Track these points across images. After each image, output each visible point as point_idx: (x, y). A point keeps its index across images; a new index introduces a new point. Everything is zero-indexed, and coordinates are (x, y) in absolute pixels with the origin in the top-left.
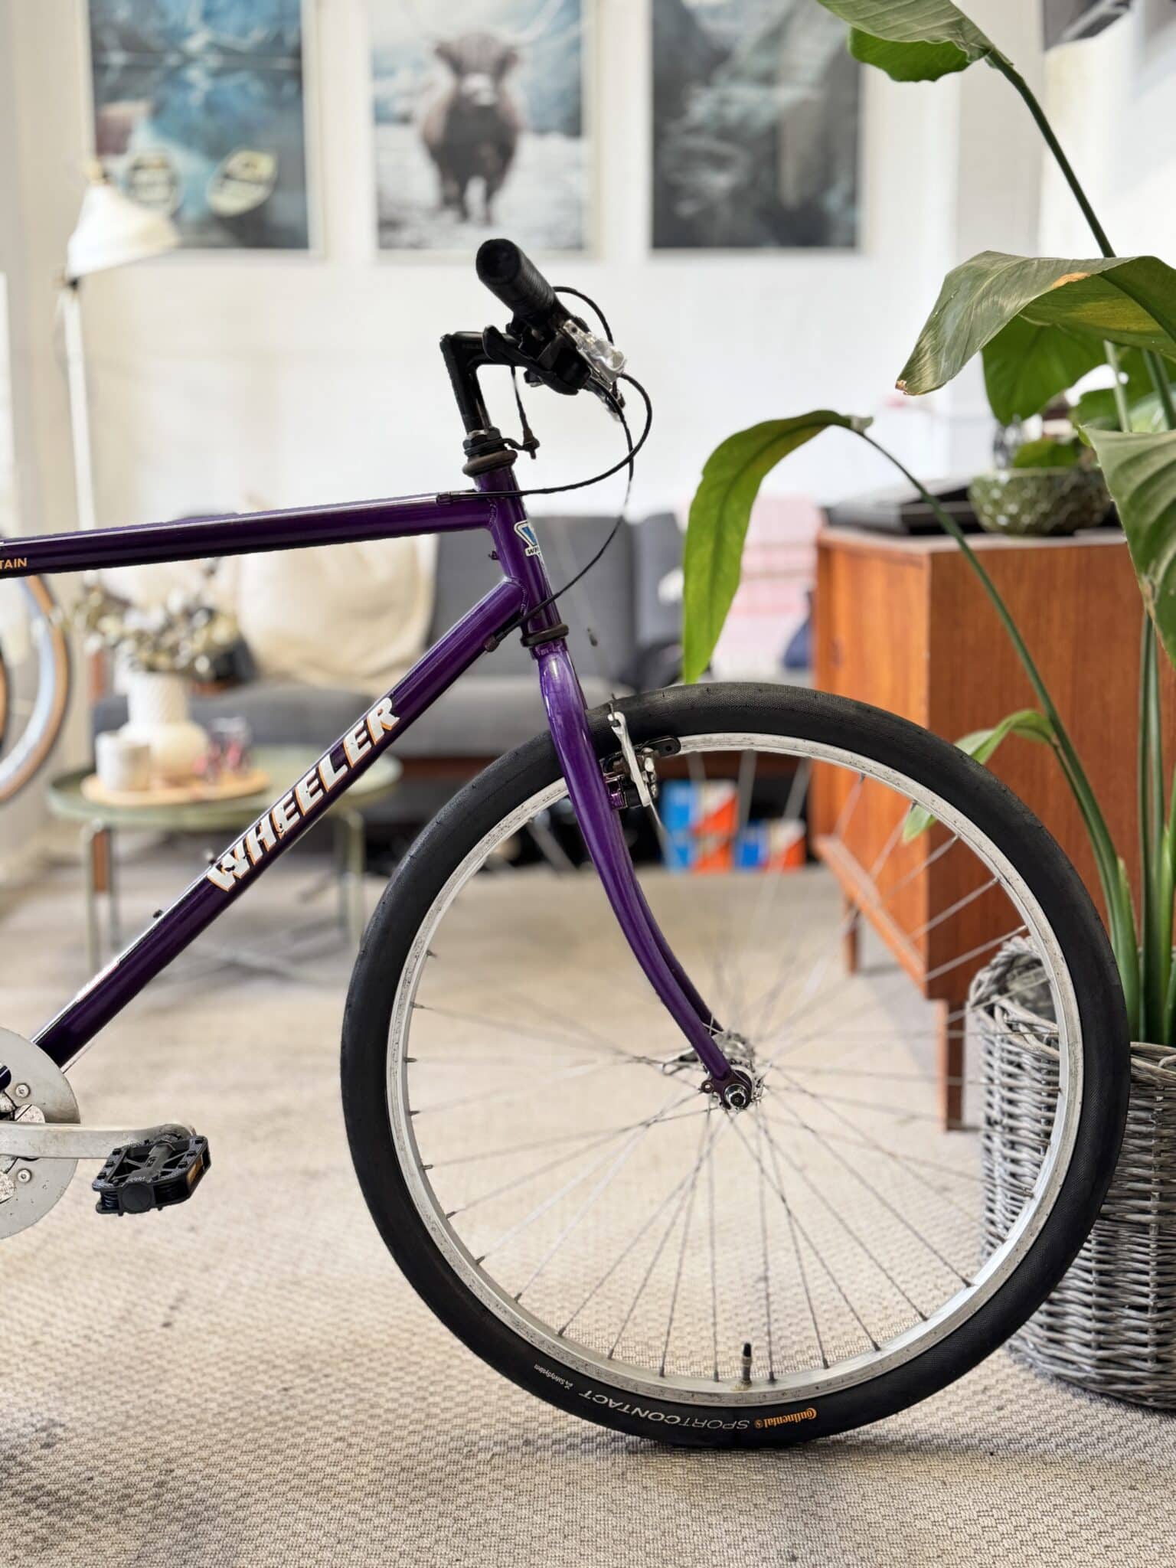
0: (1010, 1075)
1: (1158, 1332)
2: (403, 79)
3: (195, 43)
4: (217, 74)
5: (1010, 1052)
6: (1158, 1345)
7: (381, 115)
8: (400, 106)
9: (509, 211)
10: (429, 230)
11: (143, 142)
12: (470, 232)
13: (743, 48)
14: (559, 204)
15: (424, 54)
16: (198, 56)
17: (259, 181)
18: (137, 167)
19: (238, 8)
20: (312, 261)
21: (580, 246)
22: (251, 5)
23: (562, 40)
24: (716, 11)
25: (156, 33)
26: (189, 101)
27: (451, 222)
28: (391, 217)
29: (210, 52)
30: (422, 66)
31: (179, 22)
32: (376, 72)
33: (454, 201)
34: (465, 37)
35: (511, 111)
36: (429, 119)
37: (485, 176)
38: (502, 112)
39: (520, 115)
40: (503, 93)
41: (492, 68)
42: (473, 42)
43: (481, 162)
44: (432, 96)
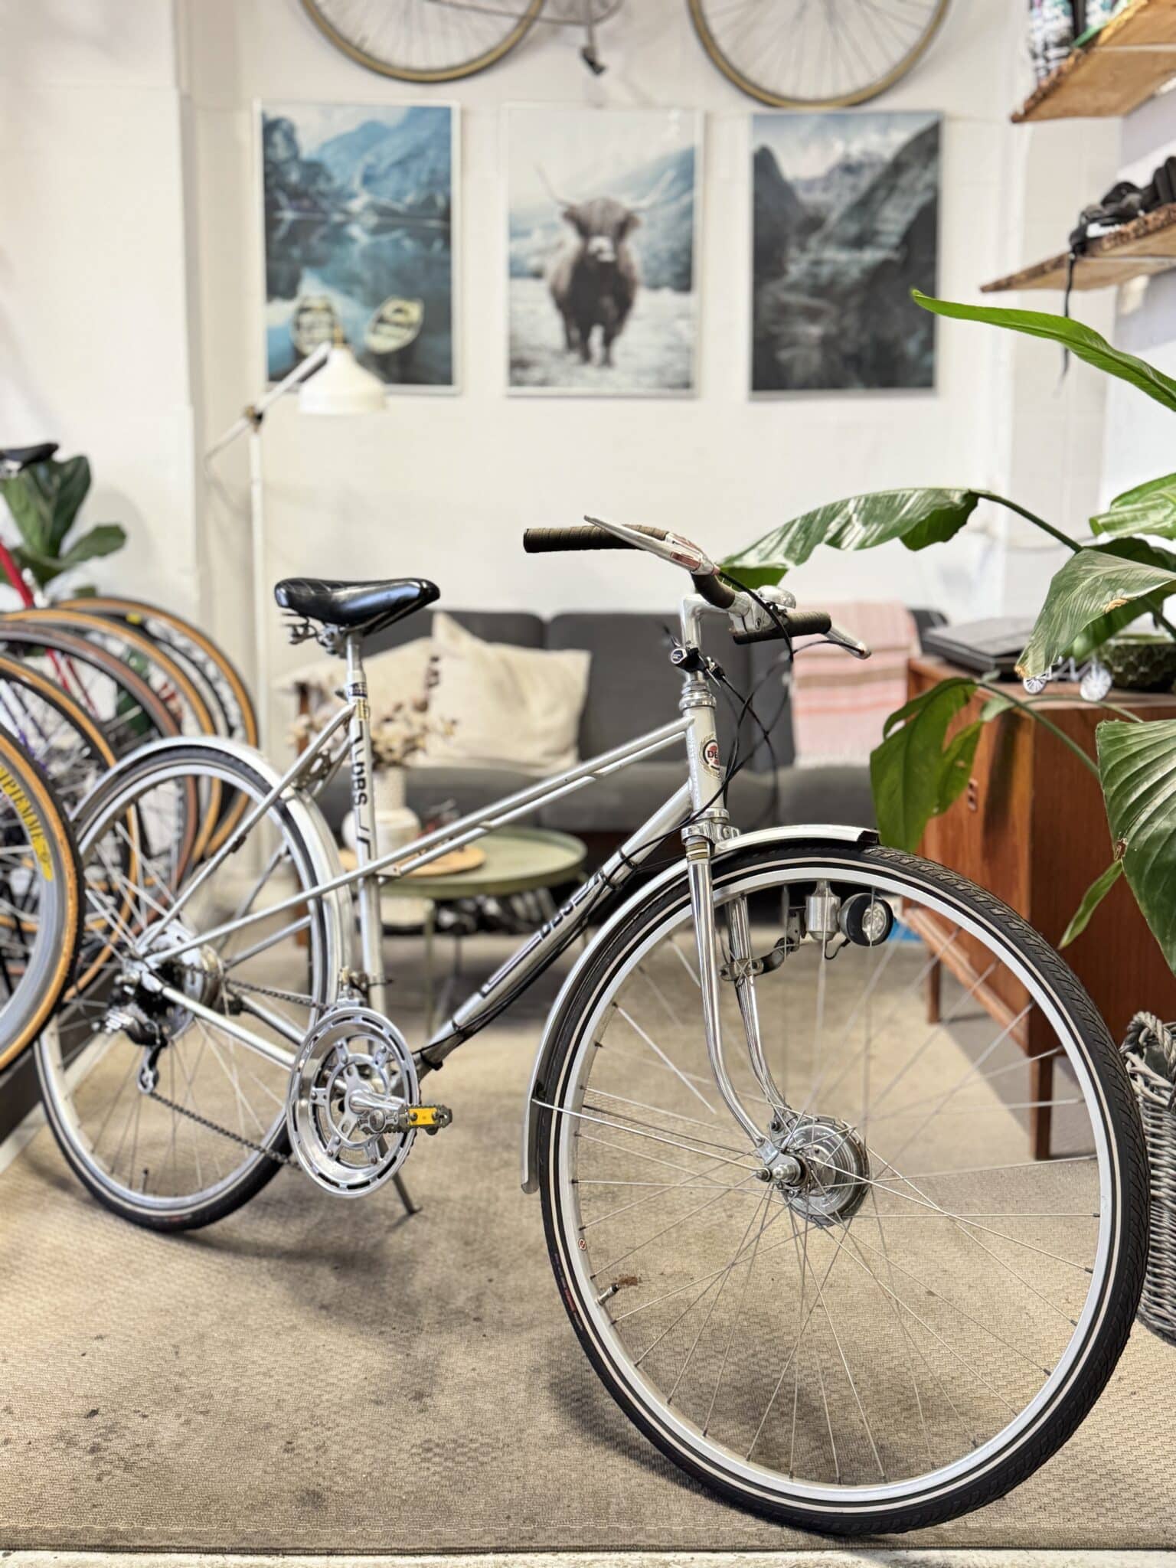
2: (537, 239)
3: (356, 205)
4: (376, 231)
7: (517, 271)
8: (533, 262)
9: (626, 354)
10: (555, 370)
11: (311, 288)
12: (590, 371)
13: (834, 217)
14: (670, 348)
15: (557, 219)
16: (361, 214)
17: (409, 326)
18: (303, 310)
19: (396, 174)
20: (454, 395)
21: (687, 385)
22: (406, 172)
23: (674, 208)
24: (810, 185)
25: (323, 195)
26: (351, 254)
27: (574, 364)
28: (521, 358)
29: (369, 212)
30: (553, 227)
31: (344, 186)
32: (513, 234)
33: (578, 344)
34: (591, 204)
35: (630, 267)
36: (558, 274)
37: (603, 323)
38: (622, 268)
39: (638, 271)
40: (622, 253)
41: (613, 231)
42: (596, 208)
43: (605, 311)
44: (560, 254)
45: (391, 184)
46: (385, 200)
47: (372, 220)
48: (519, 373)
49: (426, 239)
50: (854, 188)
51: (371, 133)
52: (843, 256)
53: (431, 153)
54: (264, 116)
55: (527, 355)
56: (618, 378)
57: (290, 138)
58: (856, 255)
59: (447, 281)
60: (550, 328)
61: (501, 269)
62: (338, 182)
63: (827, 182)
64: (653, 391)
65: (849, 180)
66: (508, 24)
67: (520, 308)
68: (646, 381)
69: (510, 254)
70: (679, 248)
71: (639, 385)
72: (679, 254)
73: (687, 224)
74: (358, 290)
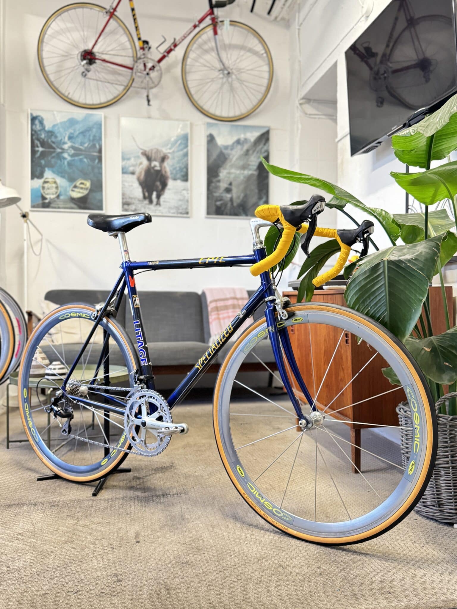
2: (132, 161)
3: (66, 147)
4: (72, 156)
7: (124, 171)
8: (131, 169)
9: (164, 201)
11: (48, 174)
12: (152, 207)
13: (235, 158)
14: (180, 200)
15: (140, 154)
16: (67, 150)
17: (87, 189)
18: (45, 182)
19: (81, 137)
21: (187, 213)
22: (84, 136)
23: (181, 153)
24: (226, 147)
25: (54, 142)
26: (64, 163)
27: (146, 204)
28: (126, 202)
29: (71, 149)
30: (138, 157)
31: (61, 140)
32: (123, 159)
33: (148, 198)
34: (152, 150)
35: (166, 172)
36: (141, 173)
37: (157, 191)
38: (163, 172)
39: (169, 174)
40: (163, 167)
41: (160, 160)
42: (154, 152)
43: (157, 187)
44: (141, 167)
45: (79, 140)
46: (77, 145)
47: (73, 152)
49: (92, 159)
50: (241, 150)
51: (72, 122)
52: (238, 172)
53: (94, 130)
54: (31, 114)
55: (129, 200)
57: (41, 123)
58: (242, 172)
59: (101, 174)
60: (138, 192)
61: (120, 171)
62: (59, 139)
63: (232, 147)
64: (175, 215)
65: (239, 147)
66: (121, 88)
67: (126, 184)
68: (172, 211)
69: (122, 166)
70: (183, 166)
71: (170, 212)
72: (183, 169)
73: (186, 159)
74: (66, 176)
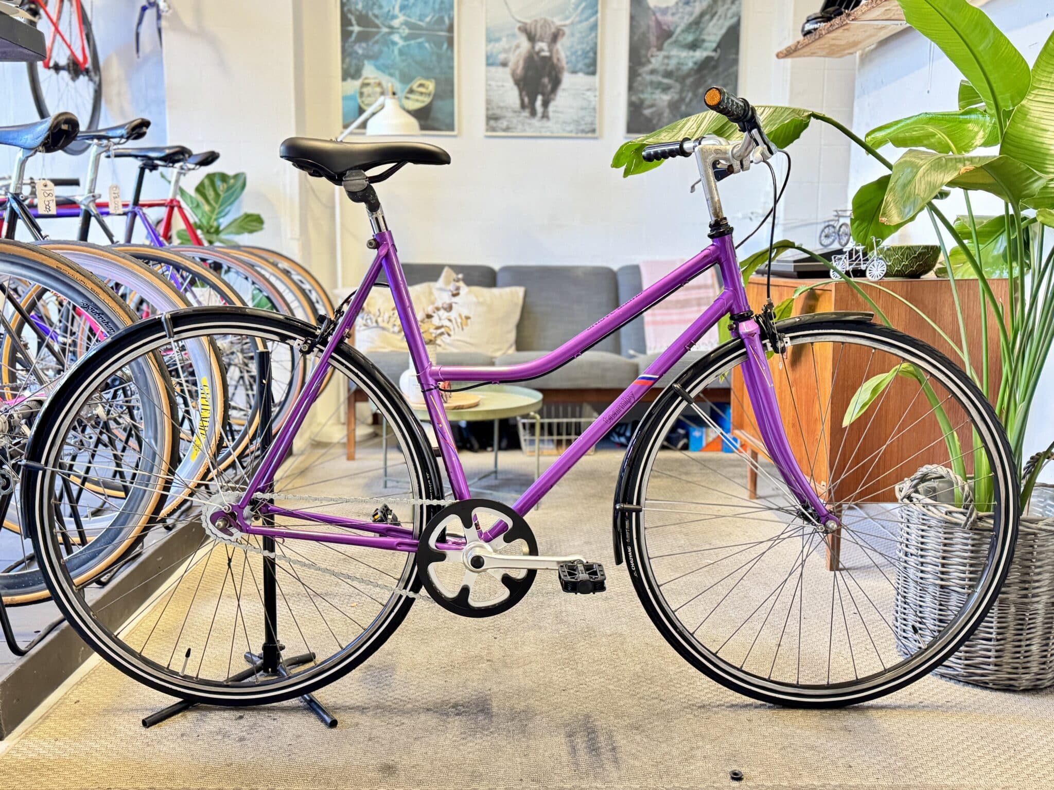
0: (923, 530)
1: (997, 651)
2: (504, 44)
3: (396, 23)
4: (406, 38)
5: (923, 519)
6: (996, 657)
7: (490, 62)
8: (502, 57)
9: (555, 112)
10: (515, 121)
11: (369, 71)
12: (535, 122)
13: (679, 30)
14: (583, 109)
15: (516, 31)
16: (398, 28)
17: (429, 94)
18: (364, 85)
19: (420, 4)
20: (454, 136)
21: (594, 131)
22: (426, 3)
23: (585, 25)
24: (665, 11)
25: (376, 16)
26: (393, 51)
27: (526, 117)
28: (494, 114)
29: (404, 27)
30: (514, 35)
31: (389, 11)
32: (489, 40)
33: (528, 106)
34: (536, 21)
35: (558, 59)
36: (517, 64)
37: (543, 94)
38: (555, 60)
39: (564, 63)
40: (554, 51)
41: (548, 38)
42: (539, 26)
43: (544, 86)
44: (518, 52)
45: (417, 11)
46: (413, 20)
47: (407, 31)
48: (492, 123)
49: (438, 43)
50: (691, 14)
52: (684, 54)
55: (498, 112)
56: (551, 126)
58: (691, 53)
59: (452, 68)
60: (511, 96)
61: (483, 61)
63: (675, 9)
64: (573, 135)
65: (688, 9)
67: (493, 83)
68: (568, 128)
69: (487, 52)
70: (588, 48)
71: (564, 130)
72: (588, 52)
73: (593, 35)
74: (397, 73)
